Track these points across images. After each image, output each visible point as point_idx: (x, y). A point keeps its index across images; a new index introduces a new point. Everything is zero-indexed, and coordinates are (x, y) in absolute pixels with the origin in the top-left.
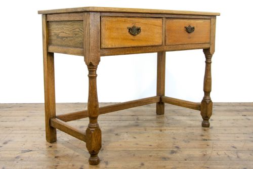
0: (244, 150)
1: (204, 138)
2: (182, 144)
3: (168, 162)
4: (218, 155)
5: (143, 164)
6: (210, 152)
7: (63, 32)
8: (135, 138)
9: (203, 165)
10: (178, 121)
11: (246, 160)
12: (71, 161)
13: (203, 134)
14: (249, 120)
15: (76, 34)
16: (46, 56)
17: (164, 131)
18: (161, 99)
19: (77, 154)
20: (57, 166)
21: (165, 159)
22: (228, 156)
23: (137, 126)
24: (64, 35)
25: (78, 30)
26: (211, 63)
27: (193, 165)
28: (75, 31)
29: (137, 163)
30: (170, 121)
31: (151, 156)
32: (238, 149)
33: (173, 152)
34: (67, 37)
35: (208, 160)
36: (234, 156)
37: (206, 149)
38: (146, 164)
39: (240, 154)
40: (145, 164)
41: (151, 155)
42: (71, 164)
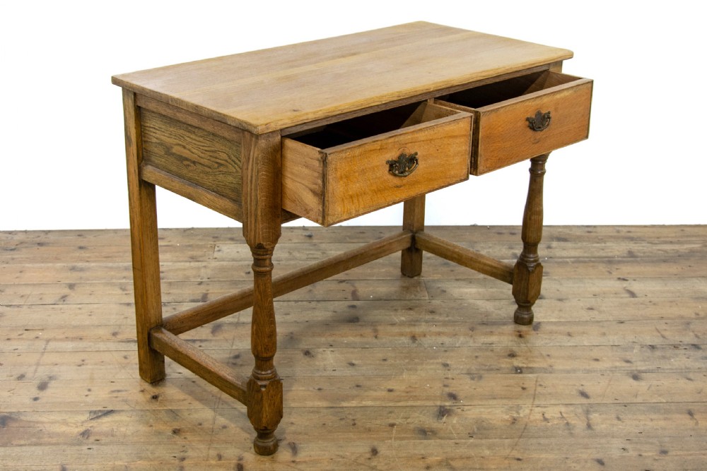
0: (605, 405)
1: (517, 362)
2: (463, 386)
3: (432, 442)
4: (546, 419)
5: (374, 452)
6: (527, 411)
7: (184, 147)
8: (353, 365)
9: (508, 451)
10: (455, 300)
11: (606, 436)
12: (211, 442)
13: (515, 349)
14: (633, 294)
15: (220, 165)
16: (136, 189)
17: (423, 339)
18: (413, 239)
19: (222, 421)
20: (183, 459)
21: (424, 433)
22: (568, 424)
23: (354, 321)
24: (186, 153)
25: (224, 156)
26: (543, 173)
27: (487, 452)
28: (215, 155)
29: (362, 448)
30: (436, 302)
31: (392, 425)
32: (591, 401)
33: (443, 412)
34: (194, 163)
35: (520, 437)
36: (579, 424)
37: (520, 402)
38: (383, 450)
39: (595, 417)
40: (379, 449)
41: (391, 421)
42: (213, 453)
